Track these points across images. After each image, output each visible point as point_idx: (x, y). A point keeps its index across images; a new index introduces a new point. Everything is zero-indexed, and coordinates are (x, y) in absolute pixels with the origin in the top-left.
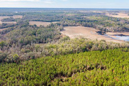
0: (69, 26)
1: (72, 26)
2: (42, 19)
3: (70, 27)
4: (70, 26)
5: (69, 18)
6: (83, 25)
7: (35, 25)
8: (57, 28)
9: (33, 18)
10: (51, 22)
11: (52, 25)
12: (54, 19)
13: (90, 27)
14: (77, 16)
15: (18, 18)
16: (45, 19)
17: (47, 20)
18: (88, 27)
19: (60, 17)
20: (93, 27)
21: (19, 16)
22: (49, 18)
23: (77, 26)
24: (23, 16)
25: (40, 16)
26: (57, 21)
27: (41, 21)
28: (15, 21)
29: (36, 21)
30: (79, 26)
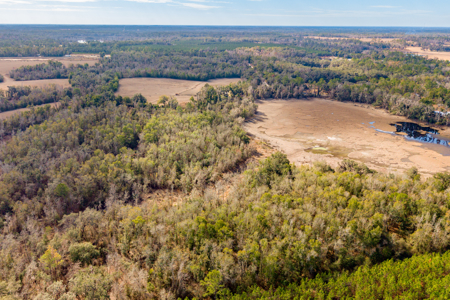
0: (280, 97)
1: (291, 97)
2: (174, 70)
3: (284, 101)
4: (284, 97)
5: (275, 65)
6: (335, 96)
7: (141, 96)
8: (230, 108)
9: (136, 63)
10: (206, 79)
11: (212, 97)
12: (219, 70)
13: (363, 101)
14: (303, 56)
15: (81, 67)
16: (183, 68)
17: (190, 73)
18: (357, 101)
19: (243, 60)
20: (377, 103)
21: (86, 56)
22: (199, 64)
23: (312, 96)
24: (102, 56)
25: (167, 58)
26: (229, 77)
27: (166, 77)
28: (66, 78)
29: (148, 76)
30: (320, 97)
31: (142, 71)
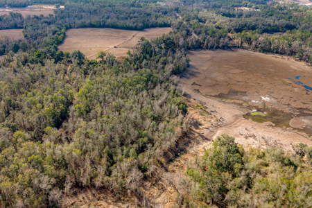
0: (207, 48)
1: (217, 48)
2: (115, 20)
3: (211, 52)
4: (211, 48)
6: (256, 47)
9: (84, 14)
10: (141, 29)
12: (153, 20)
13: (282, 53)
15: (37, 18)
16: (123, 19)
17: (129, 23)
18: (277, 53)
19: (172, 10)
20: (297, 55)
21: (45, 7)
22: (136, 14)
23: (235, 47)
24: (58, 7)
25: (110, 9)
26: (161, 26)
27: (108, 27)
28: (22, 28)
29: (92, 26)
30: (243, 48)
31: (88, 22)
